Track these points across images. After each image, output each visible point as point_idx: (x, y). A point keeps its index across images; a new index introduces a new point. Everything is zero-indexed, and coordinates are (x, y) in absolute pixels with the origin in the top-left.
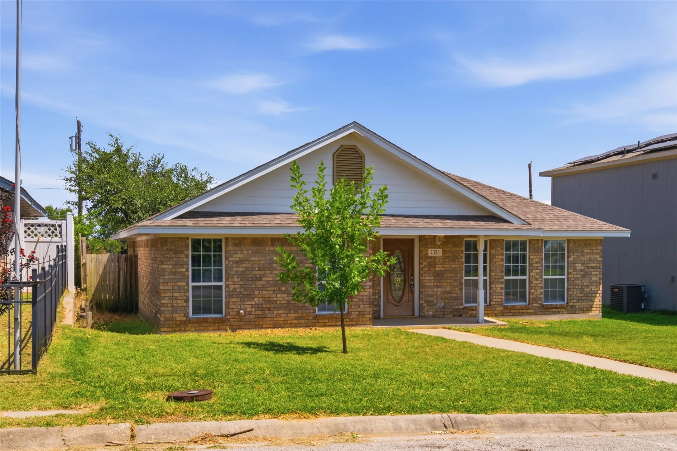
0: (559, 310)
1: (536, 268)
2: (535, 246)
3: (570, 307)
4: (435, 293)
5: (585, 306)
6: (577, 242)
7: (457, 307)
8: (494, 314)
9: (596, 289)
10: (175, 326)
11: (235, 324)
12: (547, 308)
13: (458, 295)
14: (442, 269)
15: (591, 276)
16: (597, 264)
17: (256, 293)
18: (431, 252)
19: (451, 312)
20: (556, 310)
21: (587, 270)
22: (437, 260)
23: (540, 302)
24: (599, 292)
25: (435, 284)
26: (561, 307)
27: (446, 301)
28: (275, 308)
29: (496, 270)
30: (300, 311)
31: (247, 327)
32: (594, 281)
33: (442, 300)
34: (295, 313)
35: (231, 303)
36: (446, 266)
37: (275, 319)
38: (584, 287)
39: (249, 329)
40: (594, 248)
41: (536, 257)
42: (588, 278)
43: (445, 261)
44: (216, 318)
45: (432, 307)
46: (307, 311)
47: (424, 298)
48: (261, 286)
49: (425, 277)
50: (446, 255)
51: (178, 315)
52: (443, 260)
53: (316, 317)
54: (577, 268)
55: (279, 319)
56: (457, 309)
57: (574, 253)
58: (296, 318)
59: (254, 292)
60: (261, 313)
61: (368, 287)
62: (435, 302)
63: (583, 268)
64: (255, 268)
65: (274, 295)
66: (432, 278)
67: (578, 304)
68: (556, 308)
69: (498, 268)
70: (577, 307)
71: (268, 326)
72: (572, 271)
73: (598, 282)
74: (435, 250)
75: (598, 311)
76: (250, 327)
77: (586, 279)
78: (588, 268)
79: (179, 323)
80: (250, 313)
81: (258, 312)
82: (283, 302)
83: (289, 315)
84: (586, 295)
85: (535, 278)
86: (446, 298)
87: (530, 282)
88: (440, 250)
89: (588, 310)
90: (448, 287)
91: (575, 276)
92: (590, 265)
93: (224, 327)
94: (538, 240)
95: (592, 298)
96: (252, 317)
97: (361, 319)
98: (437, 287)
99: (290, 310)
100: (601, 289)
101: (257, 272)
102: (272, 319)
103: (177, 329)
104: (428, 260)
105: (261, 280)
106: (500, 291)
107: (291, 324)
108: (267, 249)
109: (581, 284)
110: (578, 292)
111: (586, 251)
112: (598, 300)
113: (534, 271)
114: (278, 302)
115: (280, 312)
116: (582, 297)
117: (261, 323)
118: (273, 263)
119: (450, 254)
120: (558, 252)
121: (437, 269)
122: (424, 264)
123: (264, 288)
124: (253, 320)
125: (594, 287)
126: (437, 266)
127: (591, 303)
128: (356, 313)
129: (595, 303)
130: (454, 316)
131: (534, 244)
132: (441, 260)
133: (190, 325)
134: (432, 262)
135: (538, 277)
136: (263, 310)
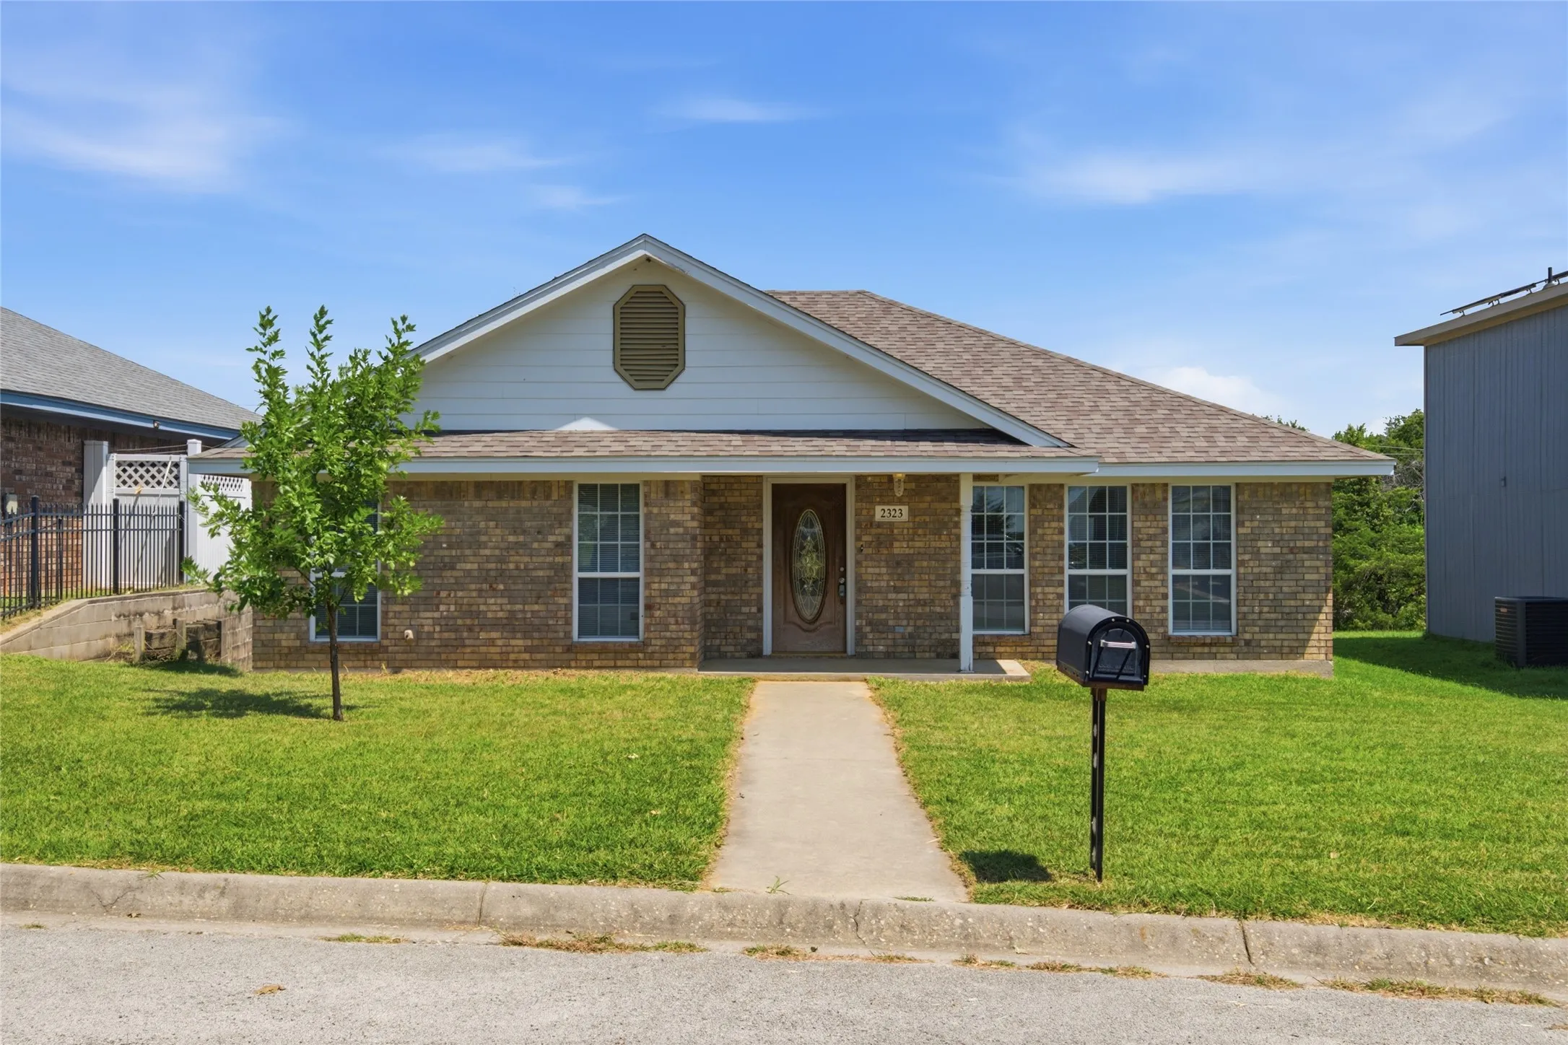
0: (1214, 650)
1: (1148, 551)
2: (1147, 499)
3: (1242, 643)
4: (891, 603)
5: (1286, 643)
6: (1260, 489)
7: (946, 636)
8: (1039, 655)
9: (1317, 603)
10: (277, 657)
11: (399, 656)
12: (1179, 645)
13: (949, 610)
14: (907, 551)
15: (1300, 570)
16: (1318, 541)
17: (443, 594)
18: (880, 513)
19: (930, 647)
20: (1206, 650)
21: (1291, 557)
22: (896, 531)
23: (1161, 630)
24: (1325, 609)
25: (892, 584)
26: (1216, 642)
27: (920, 623)
28: (483, 627)
29: (1045, 554)
30: (536, 635)
31: (423, 663)
32: (1309, 584)
33: (908, 619)
34: (525, 638)
35: (391, 615)
36: (918, 544)
37: (483, 649)
38: (1280, 596)
39: (429, 668)
40: (1309, 504)
41: (1148, 524)
42: (1294, 576)
43: (915, 534)
44: (359, 644)
45: (884, 636)
46: (550, 635)
47: (865, 615)
48: (452, 581)
49: (866, 567)
50: (917, 519)
51: (284, 636)
52: (911, 531)
53: (571, 648)
54: (1263, 550)
55: (493, 650)
56: (947, 640)
57: (1253, 515)
58: (527, 650)
59: (439, 594)
60: (453, 635)
61: (688, 586)
62: (891, 623)
63: (1277, 550)
64: (441, 543)
65: (481, 601)
66: (884, 570)
67: (1265, 636)
68: (1204, 645)
69: (1049, 551)
70: (1263, 643)
71: (467, 663)
72: (1247, 557)
73: (1322, 583)
74: (892, 508)
75: (1323, 657)
76: (430, 664)
77: (1287, 577)
78: (1292, 551)
79: (286, 651)
80: (430, 636)
81: (446, 635)
82: (500, 614)
83: (513, 642)
84: (1287, 616)
85: (1146, 572)
86: (920, 616)
87: (1136, 583)
88: (905, 509)
89: (1296, 650)
90: (925, 590)
91: (1256, 570)
92: (1299, 544)
93: (377, 663)
94: (1153, 485)
95: (1305, 623)
96: (433, 643)
97: (671, 656)
98: (897, 590)
99: (514, 631)
100: (1330, 603)
101: (446, 553)
102: (476, 649)
103: (282, 663)
104: (874, 531)
105: (453, 568)
106: (1056, 603)
107: (516, 661)
108: (466, 504)
109: (1273, 590)
110: (1266, 609)
111: (1284, 511)
112: (1323, 629)
113: (1143, 557)
114: (490, 615)
115: (494, 635)
116: (1276, 620)
117: (453, 656)
118: (479, 533)
119: (927, 519)
120: (1211, 513)
121: (896, 551)
122: (865, 538)
123: (459, 585)
124: (436, 650)
125: (1310, 596)
126: (896, 544)
127: (1301, 636)
128: (659, 642)
129: (1314, 636)
130: (939, 656)
131: (1144, 494)
132: (905, 531)
133: (310, 656)
134: (884, 536)
135: (1154, 570)
136: (456, 631)
